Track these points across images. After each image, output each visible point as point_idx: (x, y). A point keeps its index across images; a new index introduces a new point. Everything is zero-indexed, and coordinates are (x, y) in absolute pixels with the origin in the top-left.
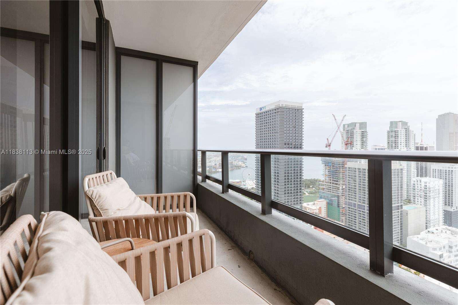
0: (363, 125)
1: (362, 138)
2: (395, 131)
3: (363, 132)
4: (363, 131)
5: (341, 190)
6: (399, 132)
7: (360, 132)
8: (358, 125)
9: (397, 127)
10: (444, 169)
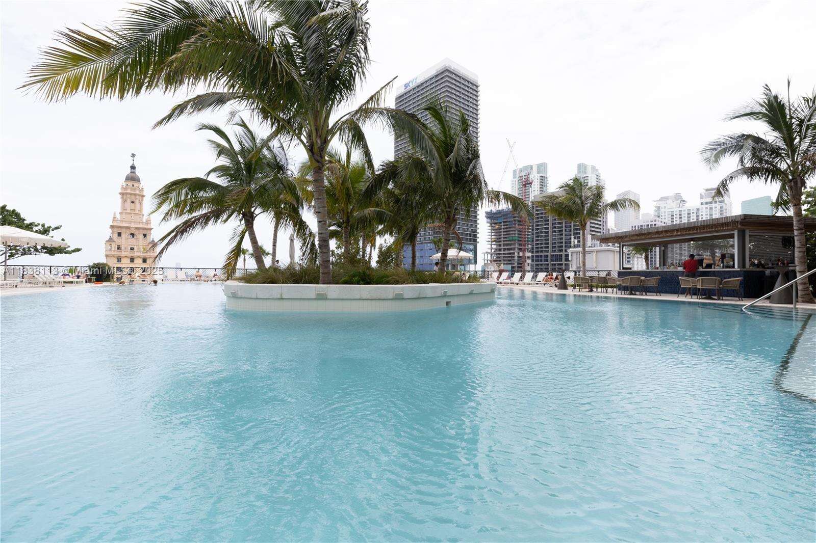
0: (542, 167)
1: (541, 186)
2: (584, 177)
3: (542, 177)
4: (543, 175)
5: (516, 258)
6: (589, 178)
7: (539, 178)
8: (535, 168)
9: (586, 173)
10: (646, 224)
